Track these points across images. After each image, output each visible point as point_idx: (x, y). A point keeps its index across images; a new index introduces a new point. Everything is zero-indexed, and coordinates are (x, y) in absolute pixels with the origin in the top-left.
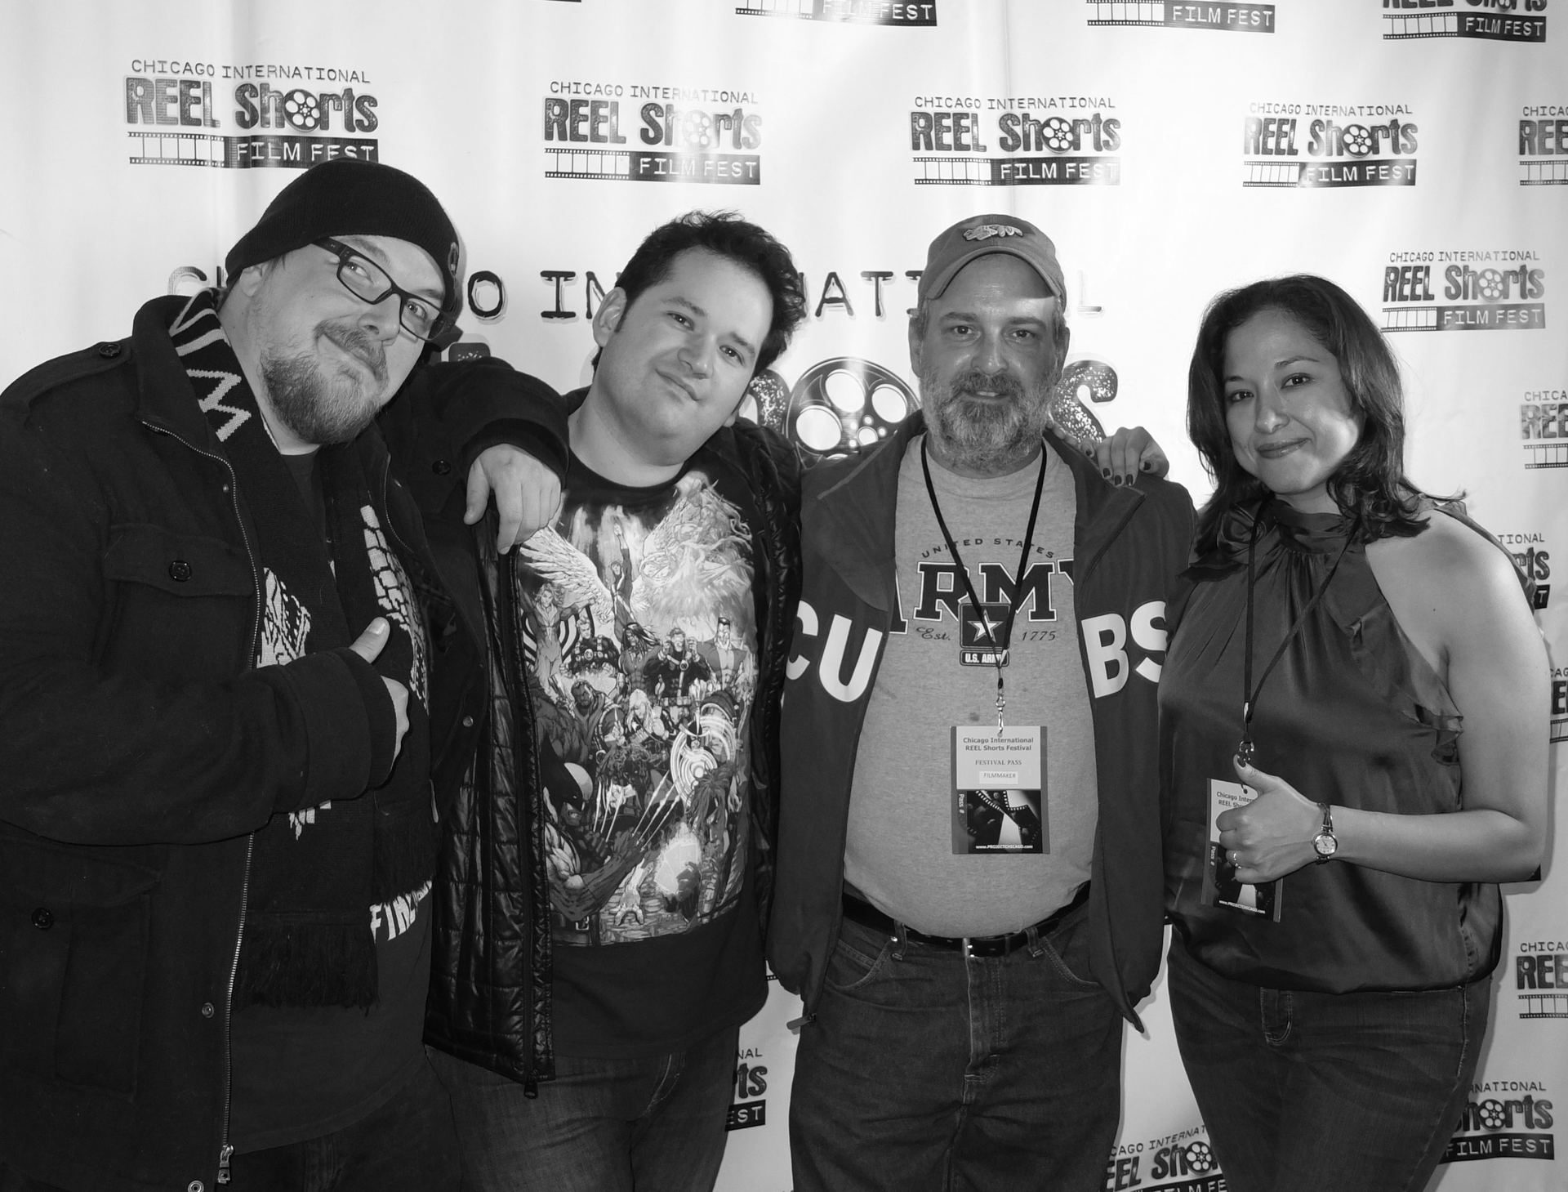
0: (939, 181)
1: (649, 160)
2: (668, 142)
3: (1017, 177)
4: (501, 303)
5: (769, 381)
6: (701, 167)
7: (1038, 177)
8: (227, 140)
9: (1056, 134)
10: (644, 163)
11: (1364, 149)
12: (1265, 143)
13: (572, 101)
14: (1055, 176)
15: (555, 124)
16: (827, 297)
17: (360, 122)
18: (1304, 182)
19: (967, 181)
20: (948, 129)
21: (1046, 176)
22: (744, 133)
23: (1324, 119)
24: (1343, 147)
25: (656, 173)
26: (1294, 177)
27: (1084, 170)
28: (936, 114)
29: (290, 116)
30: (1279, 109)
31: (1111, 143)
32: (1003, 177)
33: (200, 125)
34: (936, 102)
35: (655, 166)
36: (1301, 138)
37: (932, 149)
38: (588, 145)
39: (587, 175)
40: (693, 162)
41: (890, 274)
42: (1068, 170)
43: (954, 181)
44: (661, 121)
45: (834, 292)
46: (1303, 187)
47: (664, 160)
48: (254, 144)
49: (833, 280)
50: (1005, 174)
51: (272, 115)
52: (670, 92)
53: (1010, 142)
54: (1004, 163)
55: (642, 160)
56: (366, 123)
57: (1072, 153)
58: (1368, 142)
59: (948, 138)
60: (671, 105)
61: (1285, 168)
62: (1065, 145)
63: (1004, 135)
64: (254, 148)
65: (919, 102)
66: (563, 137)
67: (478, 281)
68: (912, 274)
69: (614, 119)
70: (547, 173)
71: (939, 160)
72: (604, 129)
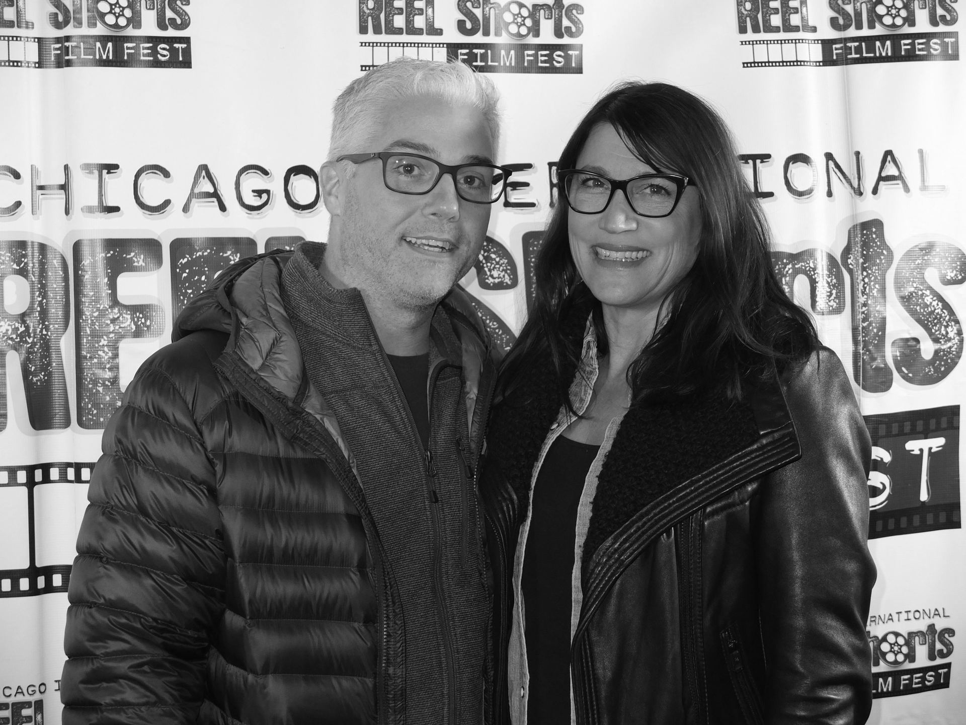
0: (768, 64)
1: (467, 51)
2: (486, 33)
3: (849, 56)
6: (520, 58)
7: (872, 55)
8: (40, 41)
9: (889, 11)
10: (461, 54)
14: (890, 54)
15: (370, 18)
17: (172, 21)
19: (797, 63)
20: (776, 11)
21: (881, 54)
22: (566, 22)
25: (475, 64)
27: (920, 47)
29: (102, 16)
31: (948, 18)
32: (835, 57)
33: (13, 26)
37: (759, 32)
38: (404, 38)
40: (512, 52)
42: (903, 47)
43: (783, 63)
44: (478, 12)
47: (483, 51)
48: (67, 44)
50: (837, 54)
51: (85, 15)
53: (841, 21)
54: (835, 44)
55: (460, 51)
56: (179, 21)
57: (907, 30)
59: (776, 20)
62: (899, 21)
63: (834, 14)
64: (67, 48)
66: (377, 30)
67: (294, 175)
68: (744, 158)
69: (430, 11)
70: (362, 66)
71: (767, 42)
72: (419, 22)
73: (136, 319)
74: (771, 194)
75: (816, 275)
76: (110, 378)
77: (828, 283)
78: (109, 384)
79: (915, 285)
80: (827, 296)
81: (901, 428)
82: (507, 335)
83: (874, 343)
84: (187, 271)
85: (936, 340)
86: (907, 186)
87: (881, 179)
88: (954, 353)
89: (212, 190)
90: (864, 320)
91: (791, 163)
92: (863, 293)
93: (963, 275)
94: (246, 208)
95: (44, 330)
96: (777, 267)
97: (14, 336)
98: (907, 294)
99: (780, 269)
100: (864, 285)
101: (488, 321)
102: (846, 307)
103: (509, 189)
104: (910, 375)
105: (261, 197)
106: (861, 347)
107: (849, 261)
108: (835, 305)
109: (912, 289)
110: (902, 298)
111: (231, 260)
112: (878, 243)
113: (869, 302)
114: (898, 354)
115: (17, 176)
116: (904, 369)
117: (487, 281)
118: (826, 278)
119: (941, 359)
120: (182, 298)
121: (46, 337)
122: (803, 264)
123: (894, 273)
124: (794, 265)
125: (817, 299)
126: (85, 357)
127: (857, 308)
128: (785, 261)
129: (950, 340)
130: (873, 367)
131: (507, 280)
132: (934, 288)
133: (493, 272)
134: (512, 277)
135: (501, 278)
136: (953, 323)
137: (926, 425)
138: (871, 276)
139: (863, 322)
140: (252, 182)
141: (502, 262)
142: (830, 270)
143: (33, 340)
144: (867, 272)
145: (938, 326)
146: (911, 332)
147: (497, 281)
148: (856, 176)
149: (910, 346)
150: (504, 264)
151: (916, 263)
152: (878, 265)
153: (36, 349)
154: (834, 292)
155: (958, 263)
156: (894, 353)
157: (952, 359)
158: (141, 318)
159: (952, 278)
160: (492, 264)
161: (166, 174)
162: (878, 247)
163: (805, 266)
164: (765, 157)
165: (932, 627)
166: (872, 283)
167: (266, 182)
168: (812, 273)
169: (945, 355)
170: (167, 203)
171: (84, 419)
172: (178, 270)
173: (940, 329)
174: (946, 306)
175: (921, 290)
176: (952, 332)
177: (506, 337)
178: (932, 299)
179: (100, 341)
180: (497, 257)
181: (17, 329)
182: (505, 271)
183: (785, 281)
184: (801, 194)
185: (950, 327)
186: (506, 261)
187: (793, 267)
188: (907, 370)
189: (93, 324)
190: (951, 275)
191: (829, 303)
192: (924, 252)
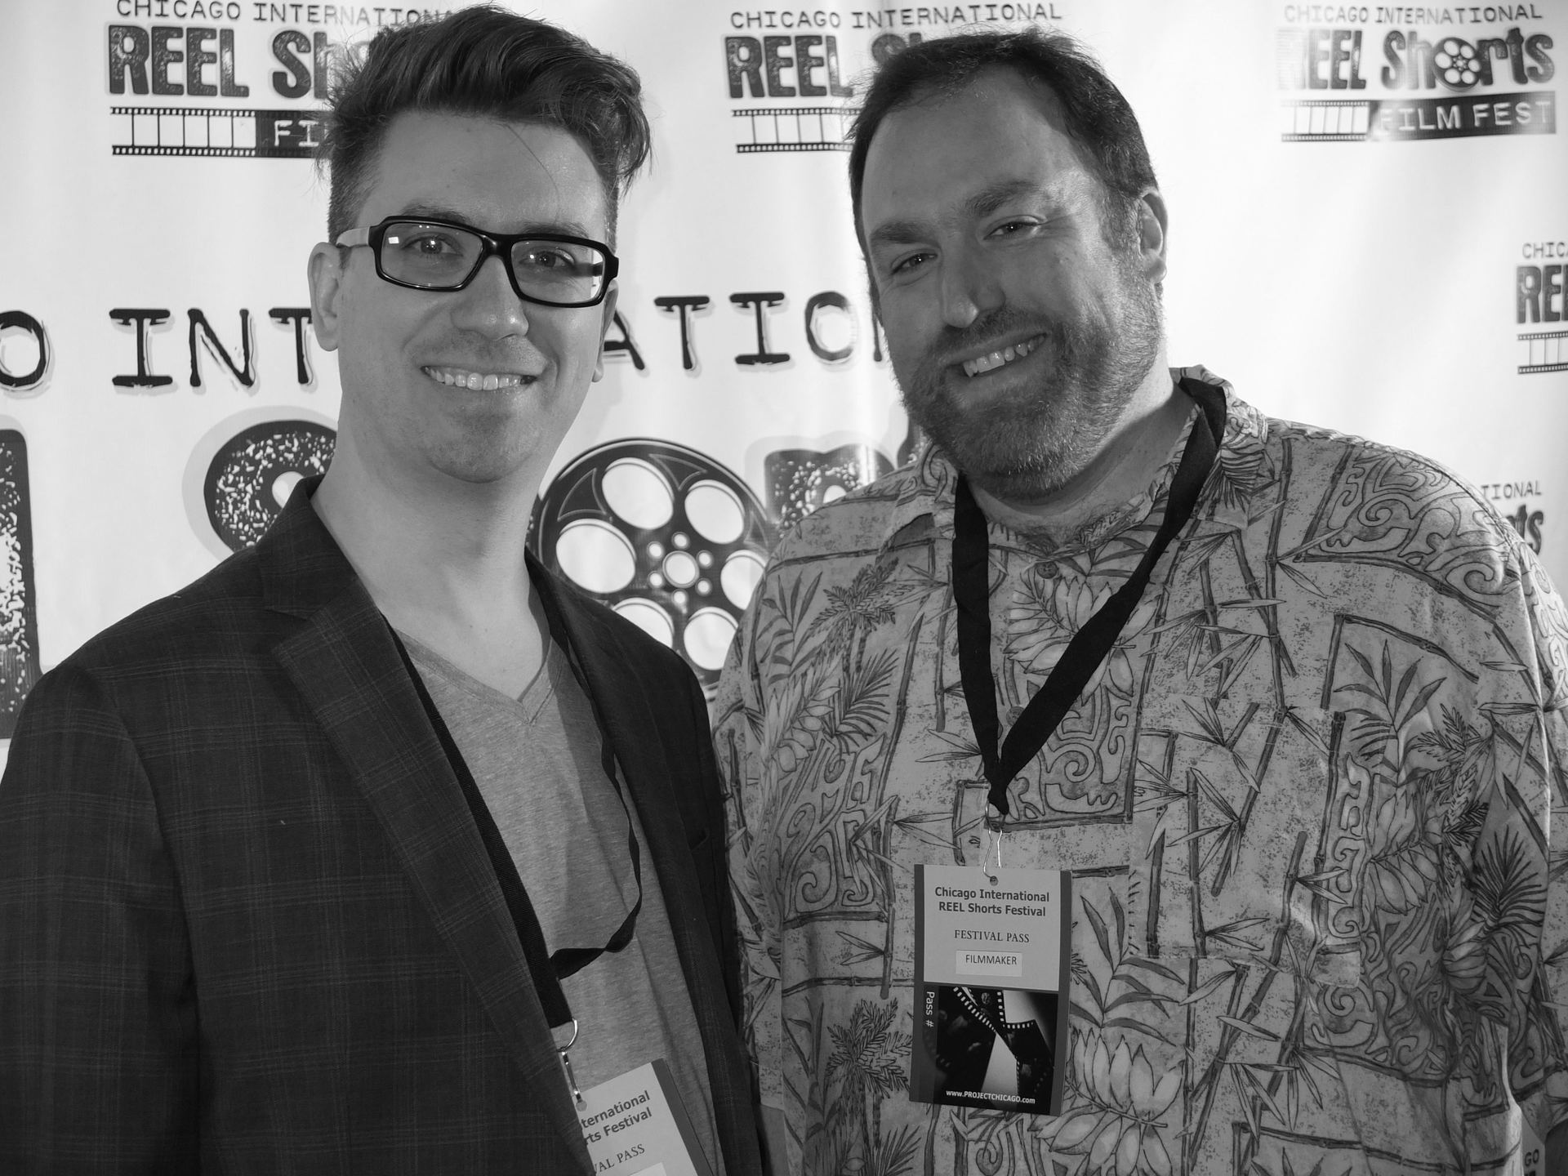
0: (778, 147)
1: (290, 123)
2: (321, 94)
4: (42, 363)
10: (280, 129)
11: (1468, 78)
12: (1313, 71)
13: (154, 29)
15: (127, 68)
18: (1378, 132)
19: (824, 146)
20: (788, 62)
23: (1405, 29)
24: (1436, 74)
25: (302, 144)
26: (1361, 126)
28: (767, 39)
30: (1334, 14)
34: (766, 20)
35: (299, 132)
36: (1371, 61)
37: (763, 95)
38: (185, 101)
39: (184, 150)
41: (704, 300)
43: (801, 146)
44: (307, 60)
45: (615, 335)
46: (1376, 140)
47: (315, 123)
52: (321, 12)
55: (277, 123)
58: (1475, 66)
59: (789, 77)
60: (324, 34)
61: (1347, 111)
65: (738, 20)
66: (140, 88)
67: (2, 328)
68: (741, 299)
69: (227, 56)
70: (115, 147)
71: (776, 112)
72: (210, 74)
74: (784, 358)
91: (816, 308)
96: (797, 475)
99: (801, 478)
124: (823, 472)
128: (809, 464)
163: (841, 473)
164: (774, 298)
168: (853, 483)
183: (810, 495)
184: (832, 357)
187: (823, 475)
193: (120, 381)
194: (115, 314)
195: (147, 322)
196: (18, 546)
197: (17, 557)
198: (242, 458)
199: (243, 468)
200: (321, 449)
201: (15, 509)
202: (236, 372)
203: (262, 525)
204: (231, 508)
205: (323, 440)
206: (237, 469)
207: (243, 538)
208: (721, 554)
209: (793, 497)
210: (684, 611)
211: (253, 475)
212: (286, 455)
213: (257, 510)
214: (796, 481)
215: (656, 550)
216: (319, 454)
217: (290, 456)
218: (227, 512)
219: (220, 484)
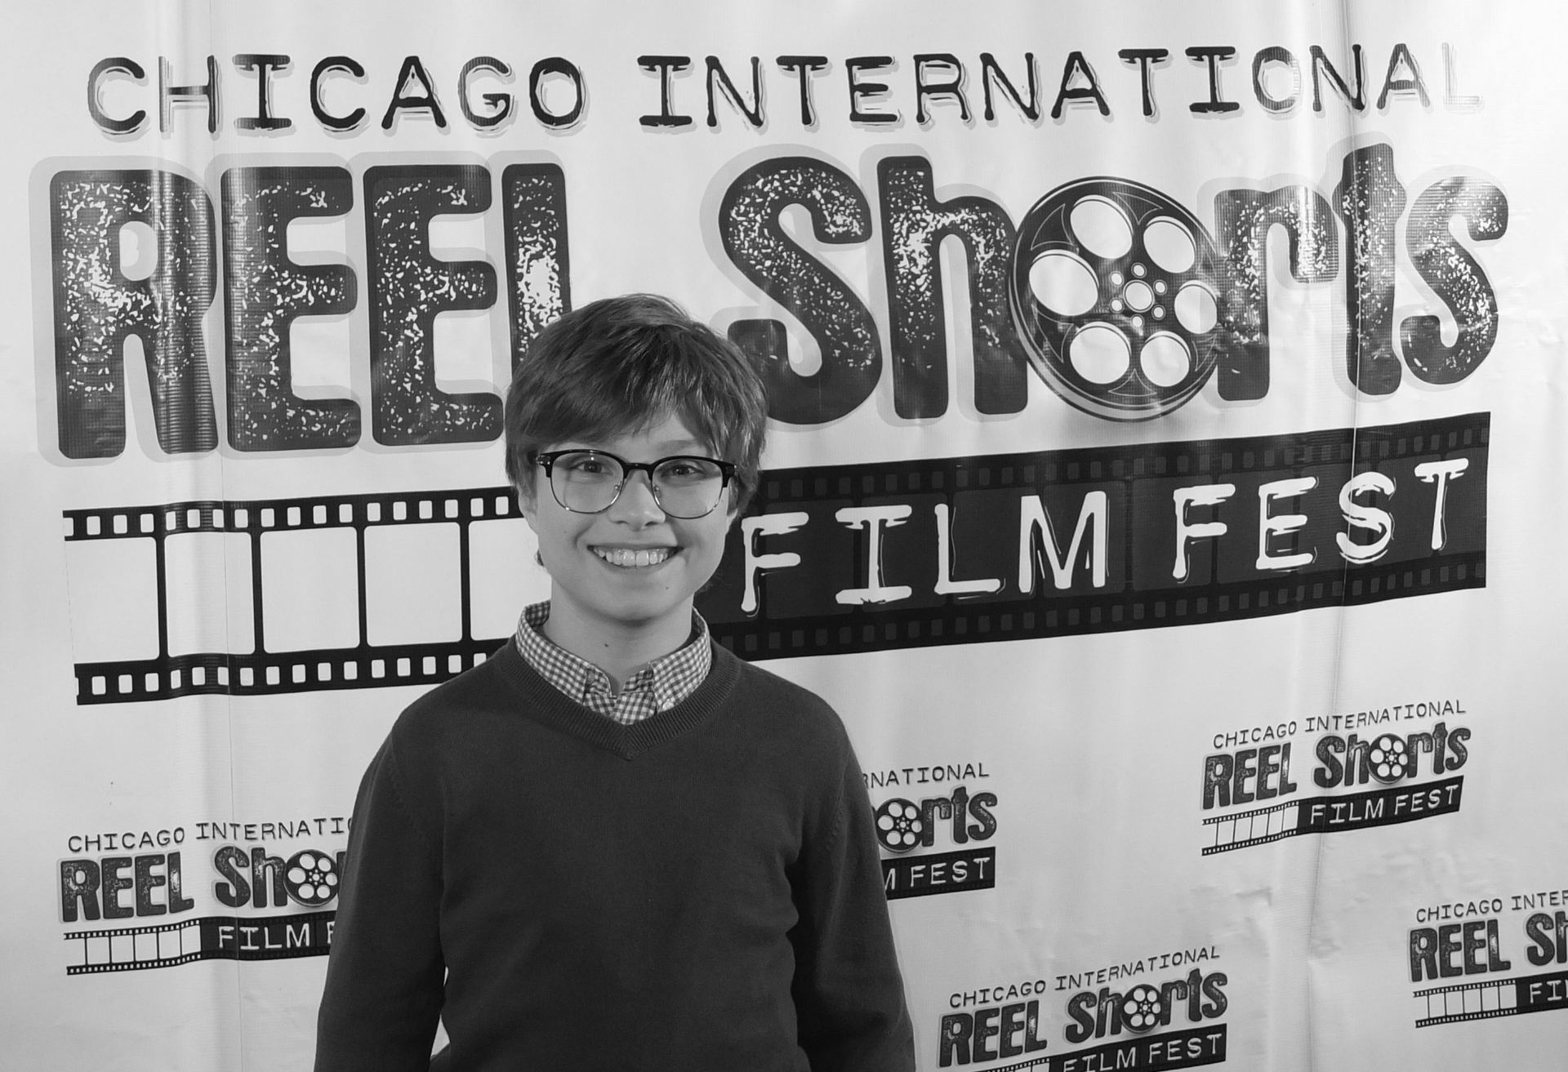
4: (579, 104)
5: (984, 215)
16: (1069, 88)
41: (1164, 53)
45: (1080, 81)
49: (1077, 64)
67: (545, 73)
68: (1196, 53)
73: (315, 288)
74: (1233, 106)
75: (1298, 225)
76: (277, 376)
77: (1315, 236)
78: (276, 384)
79: (1435, 240)
80: (1313, 254)
81: (1410, 445)
82: (856, 311)
83: (1376, 324)
84: (389, 215)
85: (1461, 320)
86: (1426, 96)
87: (1390, 85)
88: (1485, 337)
89: (425, 95)
90: (1365, 290)
91: (1263, 62)
92: (1363, 251)
93: (1500, 226)
94: (474, 122)
95: (178, 304)
96: (1244, 212)
97: (135, 313)
98: (1424, 253)
99: (1247, 215)
100: (1365, 239)
101: (829, 290)
102: (1339, 272)
103: (858, 94)
104: (1425, 369)
105: (496, 106)
106: (1359, 330)
107: (1345, 204)
108: (1324, 268)
109: (1431, 246)
110: (1417, 259)
111: (452, 199)
112: (1386, 179)
113: (1372, 264)
114: (1410, 339)
115: (138, 72)
116: (1416, 361)
117: (827, 230)
118: (1311, 228)
119: (1467, 347)
120: (381, 255)
121: (180, 315)
122: (1280, 208)
123: (1406, 223)
124: (1267, 210)
125: (1299, 260)
126: (240, 344)
127: (1355, 272)
128: (1254, 203)
129: (1479, 318)
130: (1375, 358)
131: (856, 229)
132: (1462, 245)
133: (835, 218)
134: (862, 224)
135: (847, 225)
136: (1485, 295)
137: (1444, 440)
138: (1375, 226)
139: (1362, 293)
140: (485, 83)
141: (848, 202)
142: (1318, 218)
143: (163, 319)
144: (1370, 221)
145: (1465, 298)
146: (1428, 307)
147: (841, 230)
148: (1356, 80)
149: (1427, 326)
150: (851, 205)
151: (1438, 209)
152: (1385, 210)
153: (166, 333)
154: (1323, 249)
155: (1495, 209)
156: (1405, 338)
157: (1482, 347)
158: (323, 286)
159: (1485, 230)
160: (834, 205)
161: (358, 71)
162: (1385, 184)
163: (1282, 211)
164: (1226, 52)
165: (1440, 727)
166: (1377, 237)
167: (504, 83)
168: (1293, 221)
169: (1472, 341)
170: (360, 113)
171: (239, 436)
172: (376, 214)
173: (1467, 304)
174: (1477, 270)
175: (1444, 248)
176: (1483, 308)
177: (855, 314)
178: (1458, 260)
179: (263, 320)
180: (841, 195)
181: (140, 302)
182: (853, 215)
183: (1255, 232)
184: (1277, 106)
185: (1480, 301)
186: (855, 201)
187: (1266, 213)
188: (1421, 362)
189: (251, 294)
190: (1484, 225)
191: (1316, 266)
192: (1448, 192)
193: (647, 121)
194: (643, 61)
195: (670, 68)
196: (557, 267)
197: (555, 277)
198: (752, 190)
199: (753, 199)
200: (822, 184)
201: (553, 234)
202: (747, 113)
203: (769, 251)
204: (742, 235)
205: (824, 175)
206: (747, 200)
207: (753, 262)
208: (1174, 282)
209: (1239, 232)
210: (1141, 333)
211: (762, 206)
212: (791, 188)
213: (765, 238)
214: (1243, 219)
215: (1117, 279)
216: (820, 188)
217: (795, 189)
218: (739, 239)
219: (733, 214)
